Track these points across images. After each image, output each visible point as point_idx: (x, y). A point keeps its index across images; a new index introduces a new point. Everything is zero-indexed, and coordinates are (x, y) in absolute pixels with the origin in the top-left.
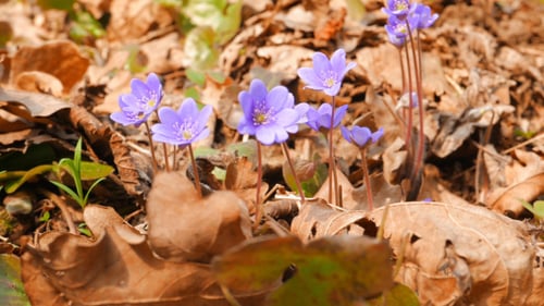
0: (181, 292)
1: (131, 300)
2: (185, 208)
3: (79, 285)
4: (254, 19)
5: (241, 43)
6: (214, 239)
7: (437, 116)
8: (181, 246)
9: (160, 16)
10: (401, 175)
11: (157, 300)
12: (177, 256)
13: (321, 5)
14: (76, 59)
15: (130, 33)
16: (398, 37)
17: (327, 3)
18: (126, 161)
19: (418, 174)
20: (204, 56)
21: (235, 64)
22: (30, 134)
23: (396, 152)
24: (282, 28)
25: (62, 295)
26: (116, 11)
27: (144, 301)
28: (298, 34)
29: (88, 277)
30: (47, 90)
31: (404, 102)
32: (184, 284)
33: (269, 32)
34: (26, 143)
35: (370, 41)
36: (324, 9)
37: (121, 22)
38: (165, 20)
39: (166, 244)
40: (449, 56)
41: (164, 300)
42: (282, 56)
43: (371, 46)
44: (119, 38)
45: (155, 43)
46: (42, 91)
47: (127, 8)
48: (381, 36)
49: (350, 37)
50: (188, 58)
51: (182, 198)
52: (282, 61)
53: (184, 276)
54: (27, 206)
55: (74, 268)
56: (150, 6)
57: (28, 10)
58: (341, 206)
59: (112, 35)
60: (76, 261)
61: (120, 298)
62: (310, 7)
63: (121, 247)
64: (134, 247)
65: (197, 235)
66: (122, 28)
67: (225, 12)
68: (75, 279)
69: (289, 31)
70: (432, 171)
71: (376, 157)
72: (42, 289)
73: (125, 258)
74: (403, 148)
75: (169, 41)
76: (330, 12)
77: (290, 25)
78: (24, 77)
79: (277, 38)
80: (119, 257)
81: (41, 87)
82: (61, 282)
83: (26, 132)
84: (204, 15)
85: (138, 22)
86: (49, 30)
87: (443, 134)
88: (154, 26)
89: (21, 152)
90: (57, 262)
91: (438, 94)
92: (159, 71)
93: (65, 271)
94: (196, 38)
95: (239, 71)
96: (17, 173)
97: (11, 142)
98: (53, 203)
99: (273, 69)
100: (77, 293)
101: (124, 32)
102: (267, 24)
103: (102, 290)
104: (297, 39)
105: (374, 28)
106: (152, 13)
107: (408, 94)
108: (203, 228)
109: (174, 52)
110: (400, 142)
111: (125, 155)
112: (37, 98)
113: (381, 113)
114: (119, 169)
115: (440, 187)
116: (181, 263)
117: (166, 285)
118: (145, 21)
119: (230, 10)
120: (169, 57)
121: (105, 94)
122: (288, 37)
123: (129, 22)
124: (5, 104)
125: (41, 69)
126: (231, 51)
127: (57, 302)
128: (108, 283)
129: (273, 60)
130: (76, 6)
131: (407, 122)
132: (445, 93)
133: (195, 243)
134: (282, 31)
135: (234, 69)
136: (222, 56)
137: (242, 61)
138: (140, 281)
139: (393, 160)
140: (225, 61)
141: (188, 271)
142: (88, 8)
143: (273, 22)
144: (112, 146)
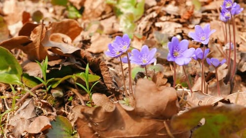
0: (148, 132)
1: (127, 136)
2: (152, 94)
3: (104, 129)
4: (150, 10)
5: (146, 20)
6: (164, 108)
7: (239, 53)
8: (150, 112)
9: (106, 8)
10: (227, 80)
11: (138, 135)
12: (147, 116)
13: (182, 3)
14: (77, 28)
15: (93, 16)
16: (226, 18)
17: (185, 2)
18: (107, 73)
19: (233, 79)
20: (129, 26)
21: (144, 30)
22: (61, 61)
23: (224, 69)
24: (165, 13)
25: (96, 133)
26: (87, 6)
27: (132, 136)
28: (172, 17)
29: (108, 126)
30: (66, 42)
31: (227, 47)
32: (150, 129)
33: (159, 16)
34: (61, 66)
35: (205, 20)
36: (183, 5)
37: (89, 11)
38: (109, 10)
39: (143, 111)
40: (241, 27)
41: (141, 135)
42: (167, 26)
43: (206, 22)
44: (88, 18)
45: (106, 20)
46: (65, 42)
47: (92, 5)
48: (209, 17)
49: (196, 18)
50: (121, 27)
51: (150, 90)
52: (166, 29)
53: (150, 125)
54: (61, 94)
55: (103, 122)
56: (102, 4)
57: (45, 5)
58: (207, 93)
59: (85, 17)
60: (104, 118)
61: (122, 135)
62: (177, 4)
63: (122, 112)
64: (128, 112)
65: (157, 107)
66: (90, 13)
67: (135, 7)
68: (103, 127)
69: (168, 15)
70: (238, 78)
71: (214, 72)
72: (86, 131)
73: (124, 117)
74: (226, 68)
75: (112, 20)
76: (186, 7)
77: (169, 13)
78: (54, 36)
79: (163, 18)
80: (121, 116)
81: (65, 40)
82: (97, 128)
83: (60, 61)
84: (127, 8)
85: (97, 11)
86: (56, 14)
87: (242, 61)
88: (104, 13)
89: (58, 70)
90: (96, 119)
91: (239, 43)
92: (109, 33)
93: (99, 123)
94: (125, 18)
95: (147, 33)
96: (57, 79)
97: (54, 65)
98: (73, 92)
99: (163, 32)
100: (104, 133)
101: (90, 15)
102: (158, 12)
103: (114, 131)
104: (172, 19)
105: (205, 14)
106: (103, 7)
107: (229, 43)
108: (160, 103)
109: (115, 24)
110: (224, 65)
111: (107, 71)
112: (64, 45)
113: (215, 52)
114: (104, 77)
115: (242, 85)
116: (149, 119)
117: (142, 129)
118: (100, 10)
119: (138, 6)
120: (113, 27)
121: (90, 43)
122: (168, 18)
123: (93, 11)
124: (50, 48)
125: (61, 32)
126: (142, 24)
127: (94, 136)
128: (117, 128)
129: (163, 28)
130: (68, 4)
131: (228, 56)
132: (241, 43)
133: (156, 111)
134: (165, 15)
135: (144, 32)
136: (138, 27)
137: (148, 28)
138: (130, 127)
139: (222, 73)
140: (140, 29)
141: (152, 123)
142: (74, 4)
143: (161, 11)
144: (100, 67)
